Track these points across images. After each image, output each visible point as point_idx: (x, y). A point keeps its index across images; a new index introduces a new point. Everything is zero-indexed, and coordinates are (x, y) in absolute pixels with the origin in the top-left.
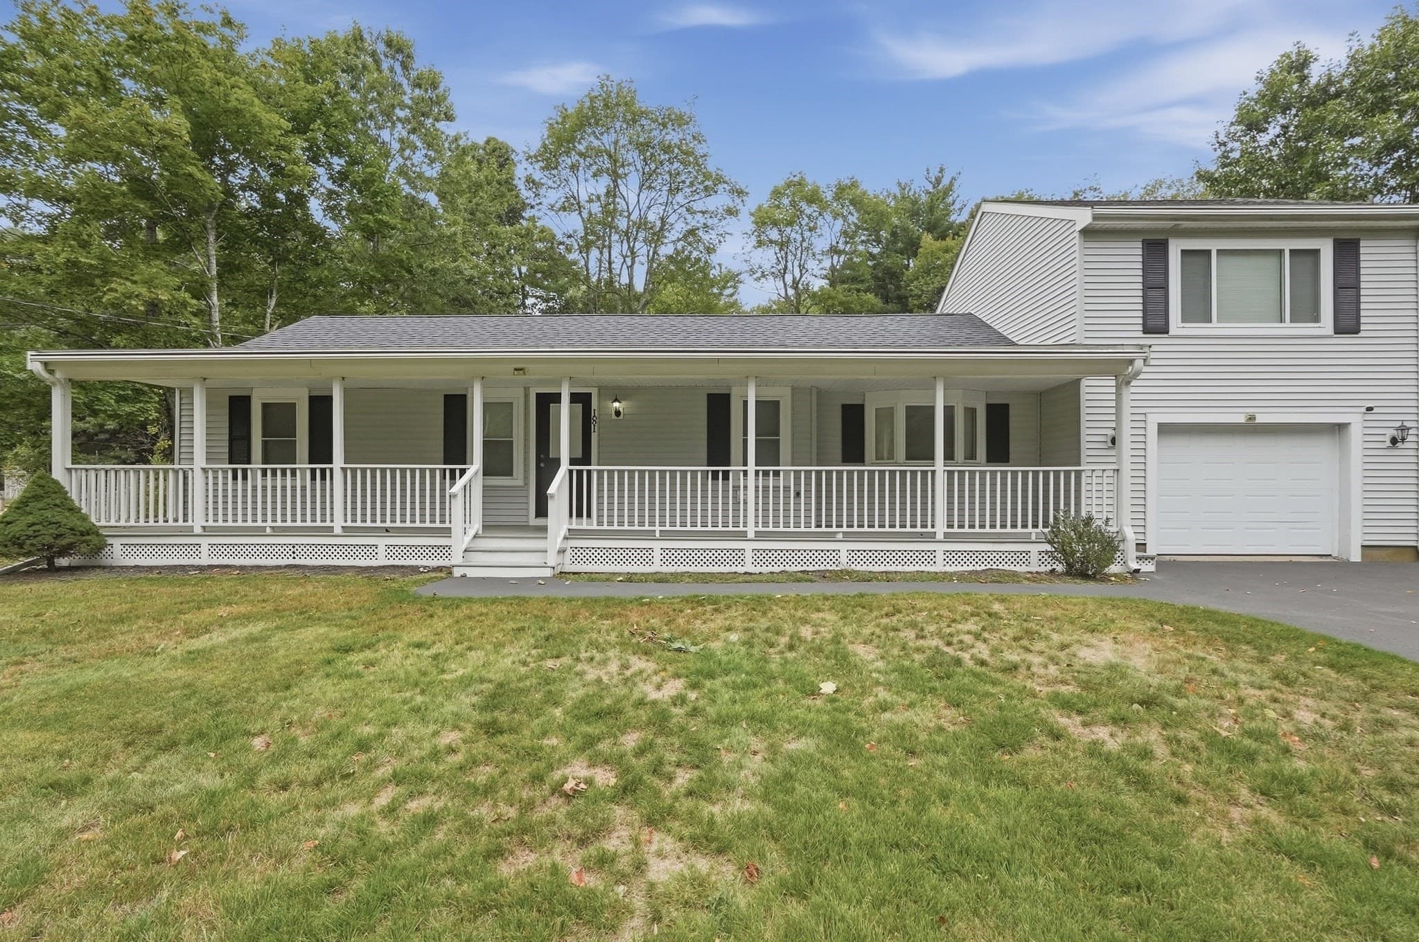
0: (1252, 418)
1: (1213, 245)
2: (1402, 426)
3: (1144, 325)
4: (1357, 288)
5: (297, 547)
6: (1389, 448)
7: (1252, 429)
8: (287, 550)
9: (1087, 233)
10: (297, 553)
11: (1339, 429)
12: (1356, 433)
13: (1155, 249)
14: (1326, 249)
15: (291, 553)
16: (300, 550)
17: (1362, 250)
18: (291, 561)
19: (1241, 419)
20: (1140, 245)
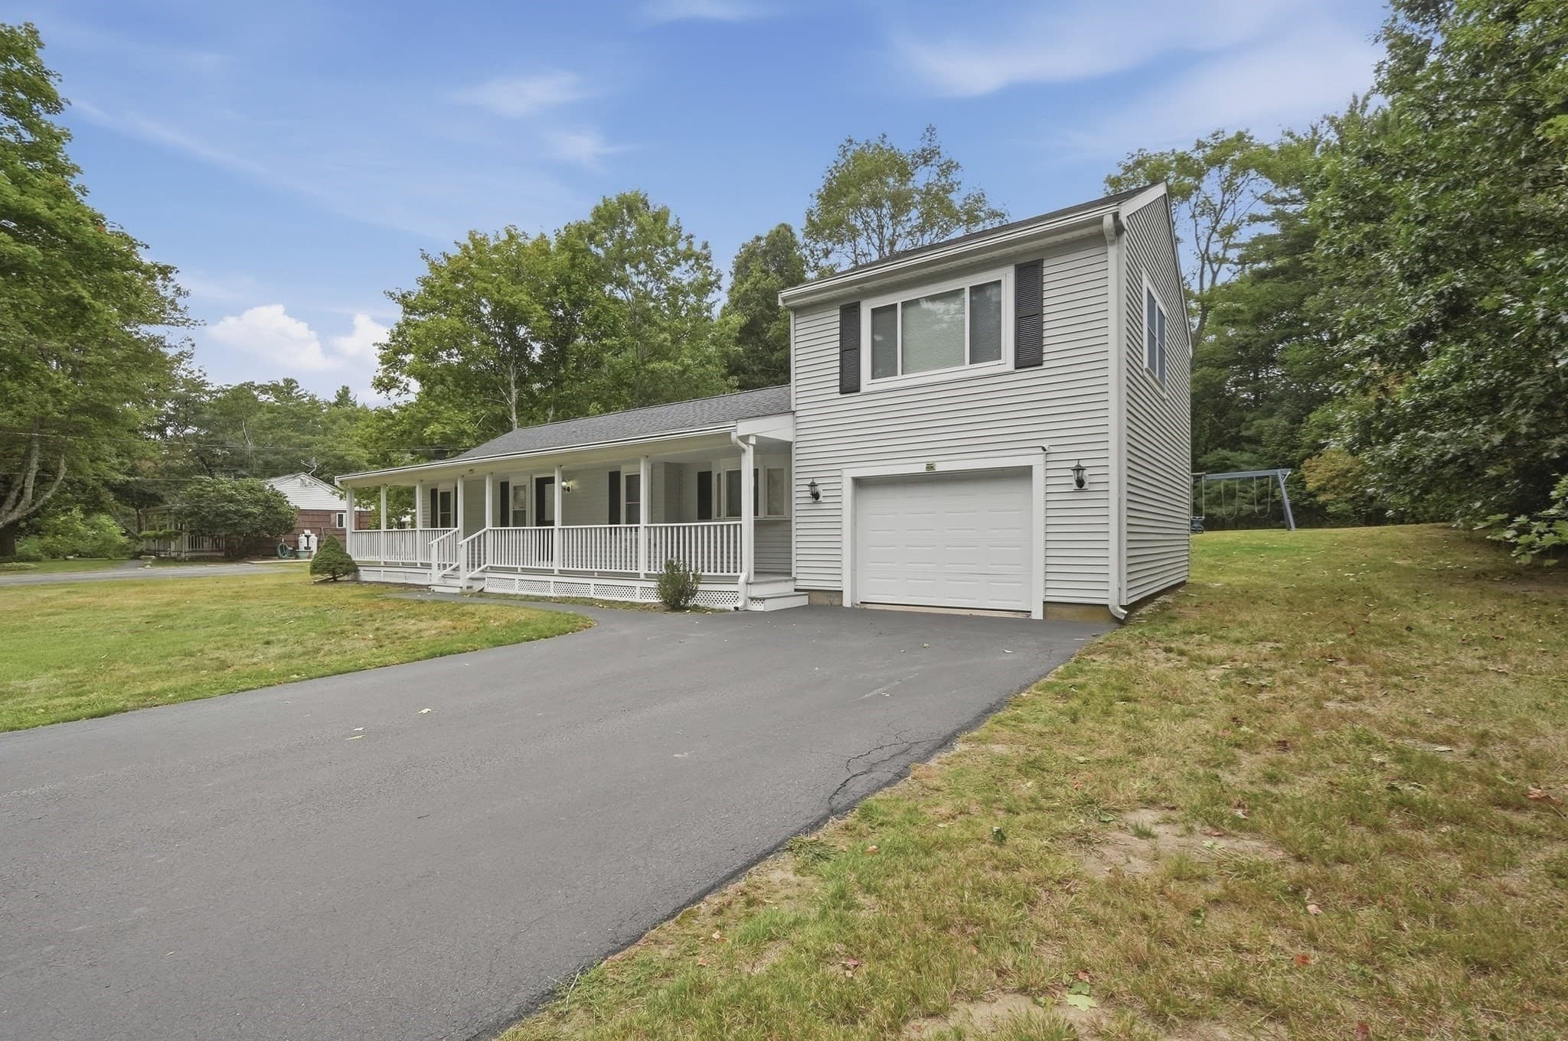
0: (930, 467)
1: (897, 299)
2: (1078, 466)
3: (841, 386)
4: (1040, 314)
6: (1076, 491)
7: (932, 479)
11: (1022, 473)
12: (1038, 474)
13: (850, 314)
14: (1007, 277)
17: (1046, 271)
19: (922, 469)
20: (838, 312)
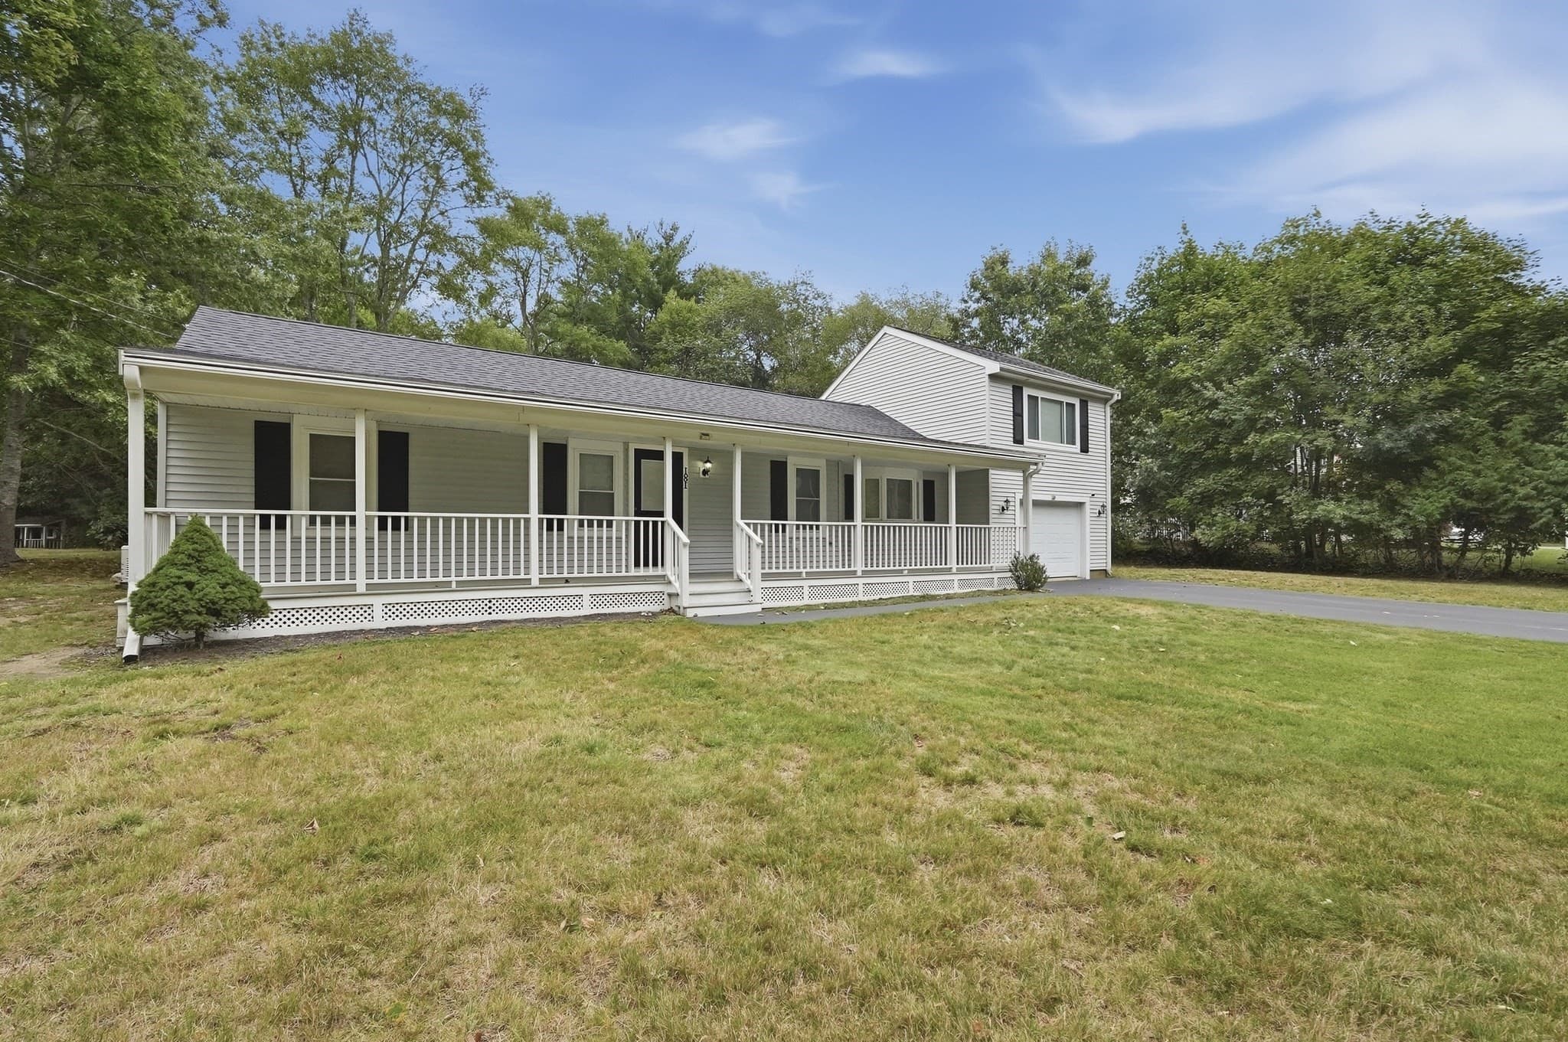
0: (1053, 498)
1: (1039, 394)
2: (1103, 505)
3: (1015, 437)
4: (1088, 427)
5: (494, 601)
6: (1098, 516)
8: (483, 605)
9: (993, 377)
10: (494, 608)
11: (1079, 505)
12: (1088, 507)
13: (1017, 392)
14: (1077, 402)
15: (486, 608)
16: (497, 604)
17: (1089, 408)
18: (487, 617)
19: (1049, 498)
20: (1012, 388)
